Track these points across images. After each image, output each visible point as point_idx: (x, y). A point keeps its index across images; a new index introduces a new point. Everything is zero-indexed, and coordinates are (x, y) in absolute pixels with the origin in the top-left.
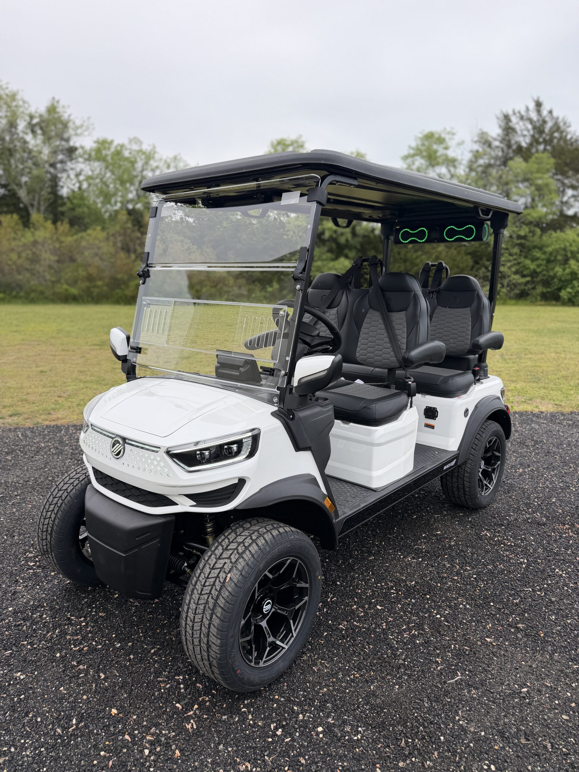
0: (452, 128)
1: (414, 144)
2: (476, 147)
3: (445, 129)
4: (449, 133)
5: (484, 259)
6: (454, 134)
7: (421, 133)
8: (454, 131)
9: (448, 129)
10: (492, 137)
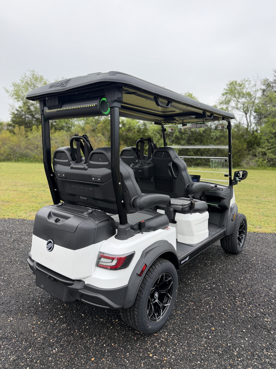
0: (249, 79)
1: (226, 88)
2: (264, 87)
3: (245, 79)
4: (247, 81)
5: (255, 145)
6: (250, 81)
7: (228, 82)
8: (249, 80)
9: (246, 79)
10: (271, 82)
